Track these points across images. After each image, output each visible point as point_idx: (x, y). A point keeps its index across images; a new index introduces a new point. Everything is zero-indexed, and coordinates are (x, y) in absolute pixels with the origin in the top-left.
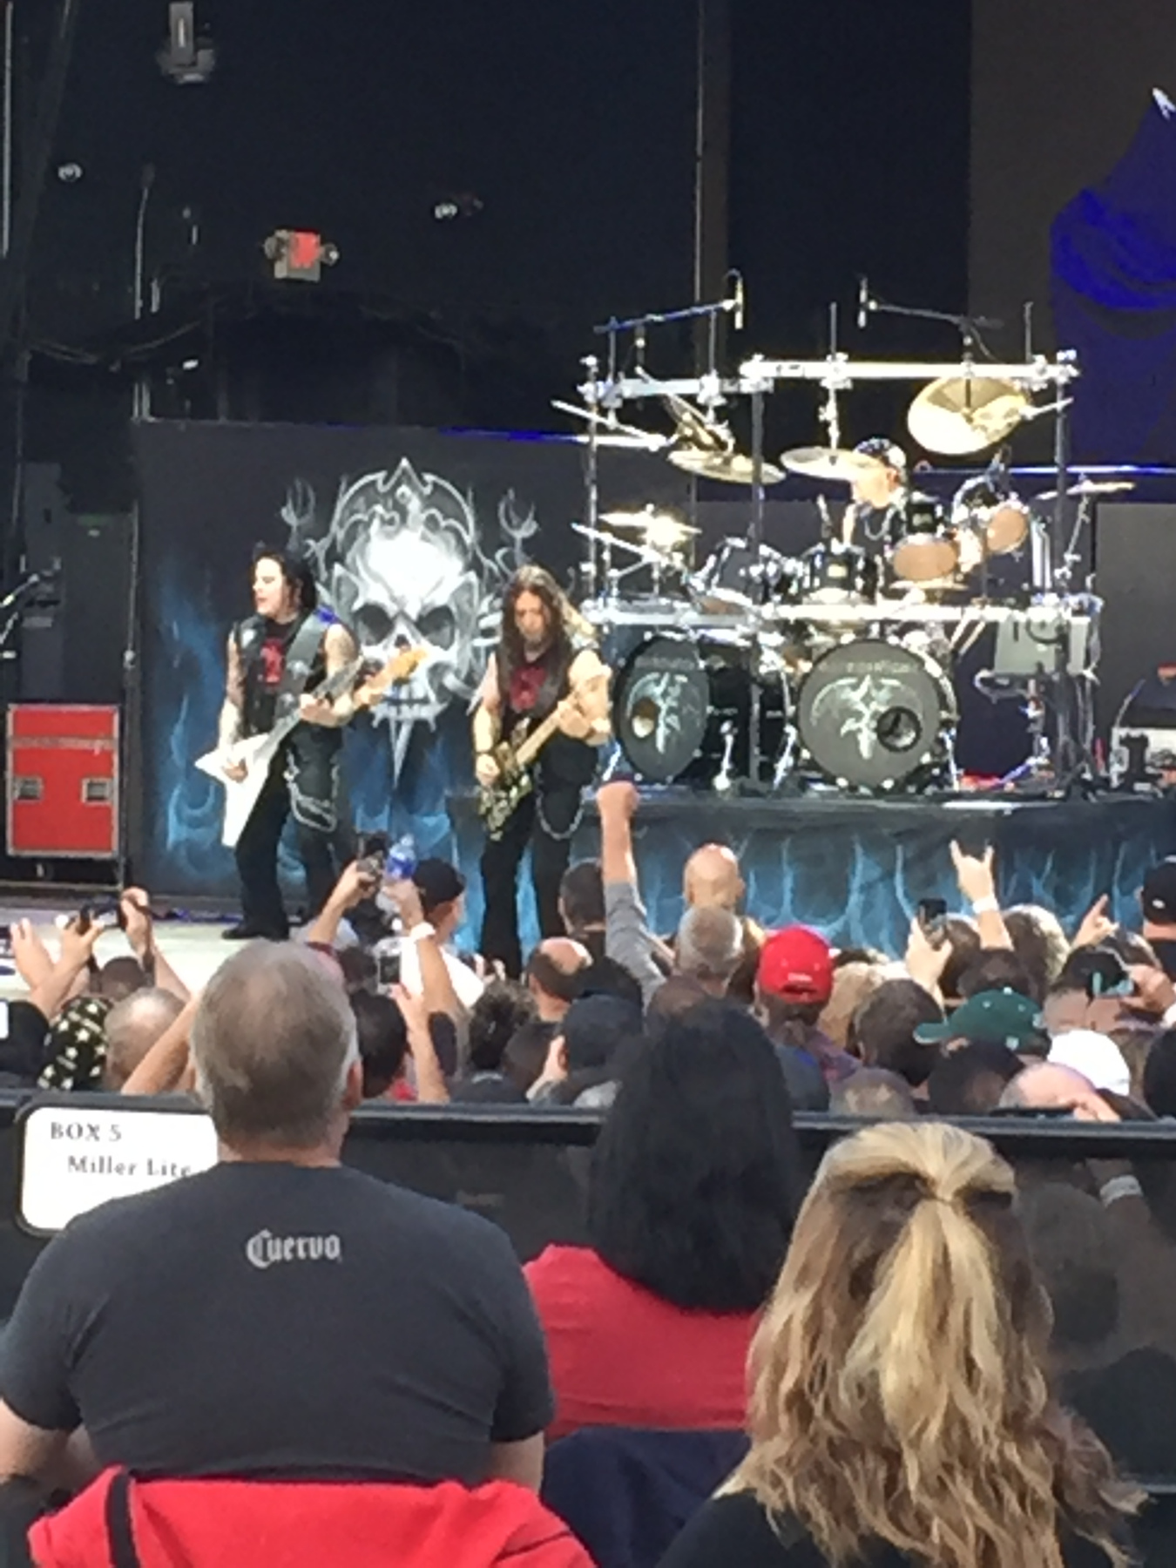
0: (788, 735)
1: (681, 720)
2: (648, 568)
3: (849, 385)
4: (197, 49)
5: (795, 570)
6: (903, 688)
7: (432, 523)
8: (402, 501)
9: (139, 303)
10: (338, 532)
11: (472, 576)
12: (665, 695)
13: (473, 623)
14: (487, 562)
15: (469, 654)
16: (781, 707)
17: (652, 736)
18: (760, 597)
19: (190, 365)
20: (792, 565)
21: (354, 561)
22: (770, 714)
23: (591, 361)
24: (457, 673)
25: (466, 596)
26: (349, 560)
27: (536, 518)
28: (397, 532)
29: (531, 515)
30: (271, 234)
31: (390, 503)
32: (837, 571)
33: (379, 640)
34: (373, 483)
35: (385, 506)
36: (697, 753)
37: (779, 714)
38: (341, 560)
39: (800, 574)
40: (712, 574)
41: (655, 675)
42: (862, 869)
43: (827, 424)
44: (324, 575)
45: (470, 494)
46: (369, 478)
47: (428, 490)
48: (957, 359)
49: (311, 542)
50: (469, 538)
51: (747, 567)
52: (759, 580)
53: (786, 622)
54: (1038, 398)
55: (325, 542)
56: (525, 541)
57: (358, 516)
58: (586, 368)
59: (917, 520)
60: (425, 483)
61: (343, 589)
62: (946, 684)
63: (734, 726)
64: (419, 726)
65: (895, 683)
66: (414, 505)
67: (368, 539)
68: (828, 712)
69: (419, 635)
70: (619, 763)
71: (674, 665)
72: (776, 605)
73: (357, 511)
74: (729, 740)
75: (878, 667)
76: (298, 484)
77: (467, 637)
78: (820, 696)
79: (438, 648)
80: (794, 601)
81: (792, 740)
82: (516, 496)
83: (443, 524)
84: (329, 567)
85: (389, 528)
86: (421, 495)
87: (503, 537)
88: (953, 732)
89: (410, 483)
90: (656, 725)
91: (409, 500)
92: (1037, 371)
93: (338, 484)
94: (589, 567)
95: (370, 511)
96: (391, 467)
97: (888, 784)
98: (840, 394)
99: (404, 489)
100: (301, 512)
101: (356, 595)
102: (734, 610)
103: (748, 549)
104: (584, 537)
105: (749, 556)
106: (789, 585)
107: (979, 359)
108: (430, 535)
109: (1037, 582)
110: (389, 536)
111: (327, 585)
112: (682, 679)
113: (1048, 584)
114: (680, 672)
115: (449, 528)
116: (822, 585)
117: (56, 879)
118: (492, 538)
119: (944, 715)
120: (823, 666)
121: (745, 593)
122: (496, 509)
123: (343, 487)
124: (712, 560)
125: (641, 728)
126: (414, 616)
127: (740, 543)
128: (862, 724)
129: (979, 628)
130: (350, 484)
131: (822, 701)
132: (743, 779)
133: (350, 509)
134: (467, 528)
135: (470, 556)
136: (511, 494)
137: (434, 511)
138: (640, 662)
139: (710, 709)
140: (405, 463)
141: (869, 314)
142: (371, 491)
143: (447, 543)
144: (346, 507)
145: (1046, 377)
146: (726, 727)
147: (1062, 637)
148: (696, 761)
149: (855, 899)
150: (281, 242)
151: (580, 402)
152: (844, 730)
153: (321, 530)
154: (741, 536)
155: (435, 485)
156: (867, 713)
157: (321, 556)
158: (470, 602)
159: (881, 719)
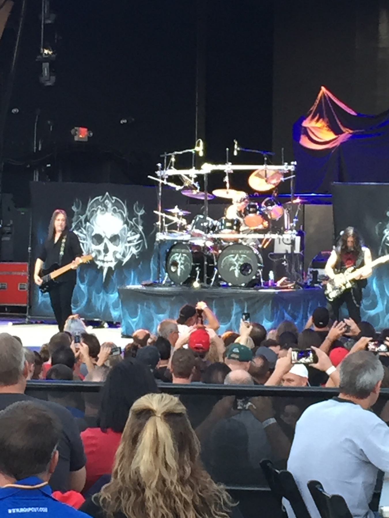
0: (215, 271)
1: (185, 267)
2: (176, 223)
3: (232, 172)
4: (50, 75)
5: (217, 224)
6: (248, 258)
7: (114, 211)
8: (107, 205)
9: (35, 148)
10: (88, 213)
11: (125, 226)
12: (180, 259)
13: (125, 239)
14: (130, 222)
15: (124, 247)
16: (213, 263)
17: (176, 271)
18: (207, 231)
19: (49, 165)
20: (215, 222)
21: (92, 221)
22: (210, 265)
23: (159, 165)
24: (120, 254)
25: (123, 232)
26: (91, 221)
27: (144, 209)
28: (105, 213)
29: (143, 208)
30: (74, 128)
31: (103, 205)
32: (228, 224)
33: (100, 244)
34: (98, 200)
35: (101, 206)
36: (189, 276)
37: (212, 265)
38: (89, 221)
39: (218, 225)
40: (194, 225)
41: (177, 254)
42: (235, 309)
43: (226, 183)
44: (84, 225)
45: (126, 202)
46: (97, 198)
47: (113, 201)
48: (263, 164)
49: (80, 216)
50: (125, 215)
51: (203, 223)
52: (207, 227)
53: (215, 239)
54: (285, 175)
55: (84, 216)
56: (141, 216)
57: (93, 209)
58: (158, 167)
59: (251, 210)
60: (113, 199)
61: (89, 229)
62: (260, 256)
63: (199, 268)
64: (110, 269)
65: (245, 256)
66: (110, 205)
67: (96, 216)
68: (226, 264)
69: (110, 242)
70: (167, 279)
71: (183, 251)
72: (211, 234)
73: (93, 207)
74: (198, 272)
75: (240, 252)
76: (77, 200)
77: (123, 243)
78: (223, 260)
79: (115, 246)
80: (217, 233)
81: (216, 273)
82: (139, 203)
83: (118, 211)
84: (85, 223)
85: (103, 212)
86: (112, 203)
87: (135, 214)
88: (262, 270)
89: (109, 200)
90: (178, 268)
91: (108, 204)
92: (285, 168)
93: (88, 200)
94: (159, 223)
95: (97, 208)
96: (103, 195)
97: (243, 285)
98: (230, 174)
99: (107, 201)
100: (78, 208)
101: (93, 231)
102: (199, 235)
103: (203, 218)
104: (157, 215)
105: (204, 220)
106: (215, 228)
107: (269, 164)
108: (113, 214)
109: (286, 228)
110: (103, 214)
111: (85, 228)
112: (185, 255)
113: (289, 228)
114: (184, 253)
115: (120, 212)
116: (225, 228)
117: (11, 312)
118: (131, 215)
119: (259, 265)
120: (224, 251)
121: (203, 231)
122: (133, 207)
123: (90, 200)
124: (193, 221)
125: (173, 269)
126: (109, 237)
127: (202, 217)
128: (236, 268)
129: (270, 240)
130: (92, 200)
131: (224, 261)
132: (202, 284)
133: (92, 207)
134: (124, 213)
135: (125, 220)
136: (137, 203)
137: (115, 207)
138: (173, 250)
139: (192, 264)
140: (107, 194)
141: (238, 151)
142: (98, 202)
143: (119, 217)
144: (90, 206)
145: (288, 169)
146: (197, 269)
147: (293, 243)
148: (189, 278)
149: (233, 317)
150: (76, 130)
151: (156, 176)
152: (231, 269)
153: (83, 212)
154: (202, 214)
155: (116, 200)
156: (237, 265)
157: (83, 220)
158: (125, 234)
159: (241, 266)
